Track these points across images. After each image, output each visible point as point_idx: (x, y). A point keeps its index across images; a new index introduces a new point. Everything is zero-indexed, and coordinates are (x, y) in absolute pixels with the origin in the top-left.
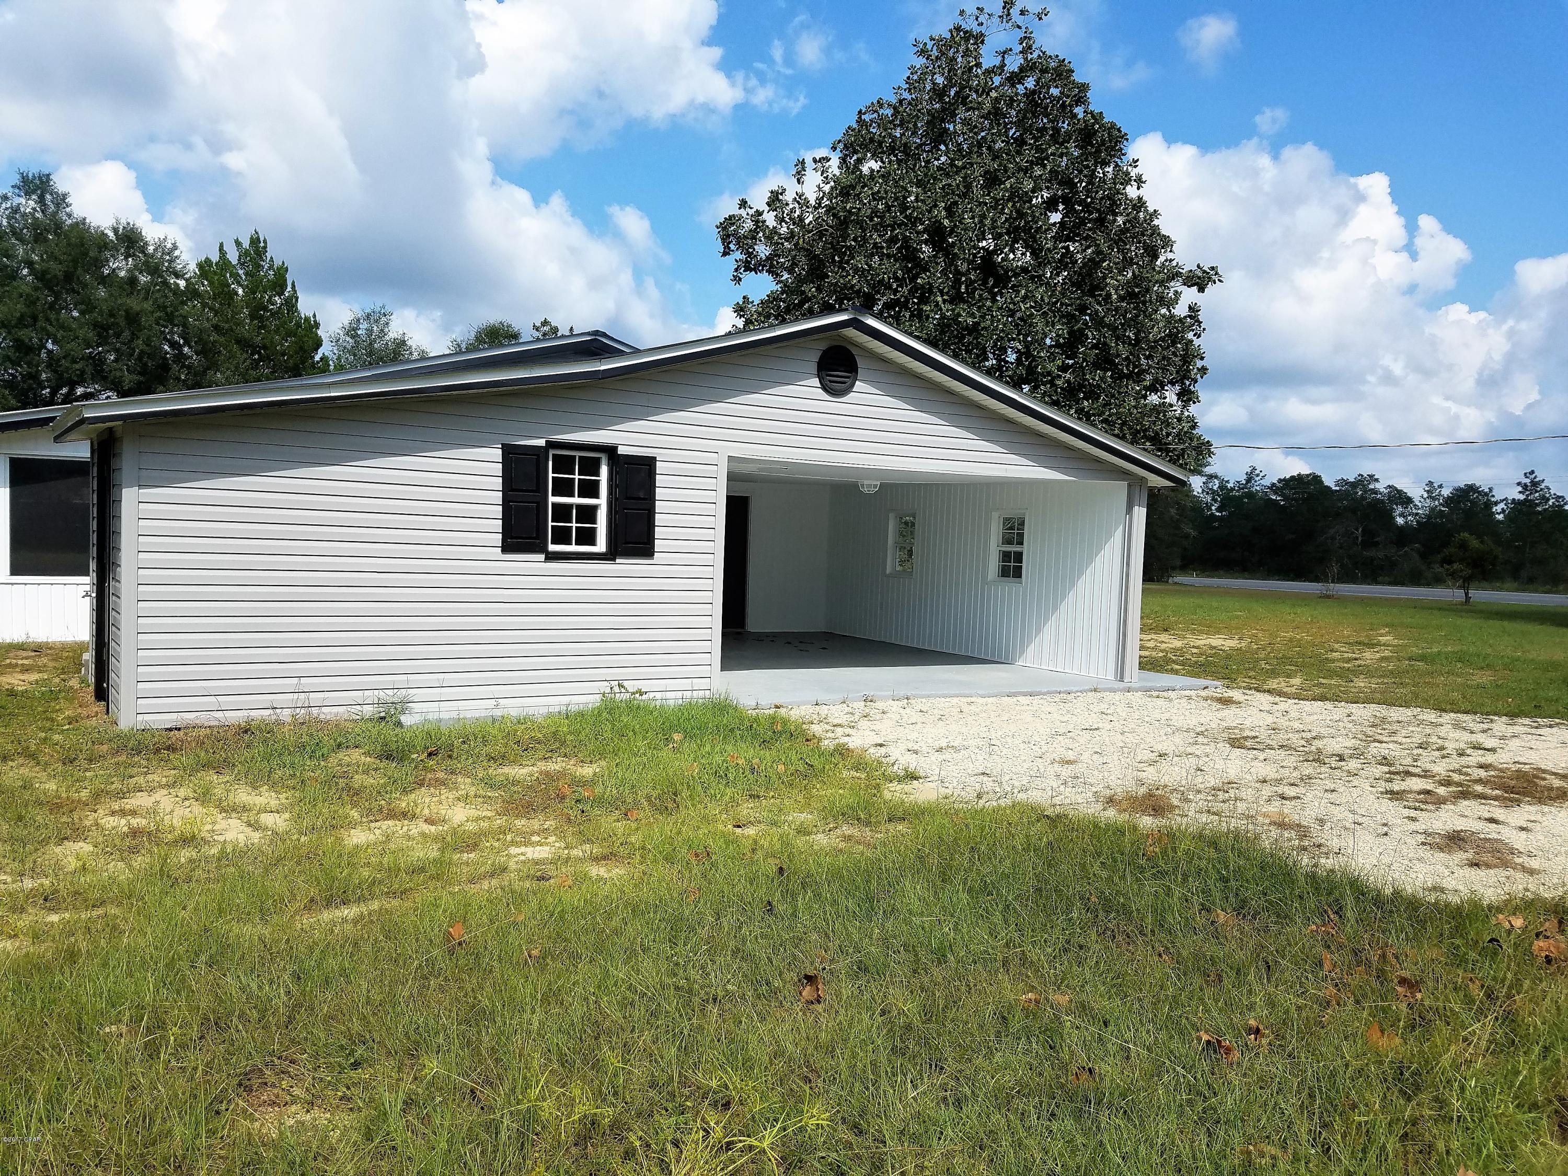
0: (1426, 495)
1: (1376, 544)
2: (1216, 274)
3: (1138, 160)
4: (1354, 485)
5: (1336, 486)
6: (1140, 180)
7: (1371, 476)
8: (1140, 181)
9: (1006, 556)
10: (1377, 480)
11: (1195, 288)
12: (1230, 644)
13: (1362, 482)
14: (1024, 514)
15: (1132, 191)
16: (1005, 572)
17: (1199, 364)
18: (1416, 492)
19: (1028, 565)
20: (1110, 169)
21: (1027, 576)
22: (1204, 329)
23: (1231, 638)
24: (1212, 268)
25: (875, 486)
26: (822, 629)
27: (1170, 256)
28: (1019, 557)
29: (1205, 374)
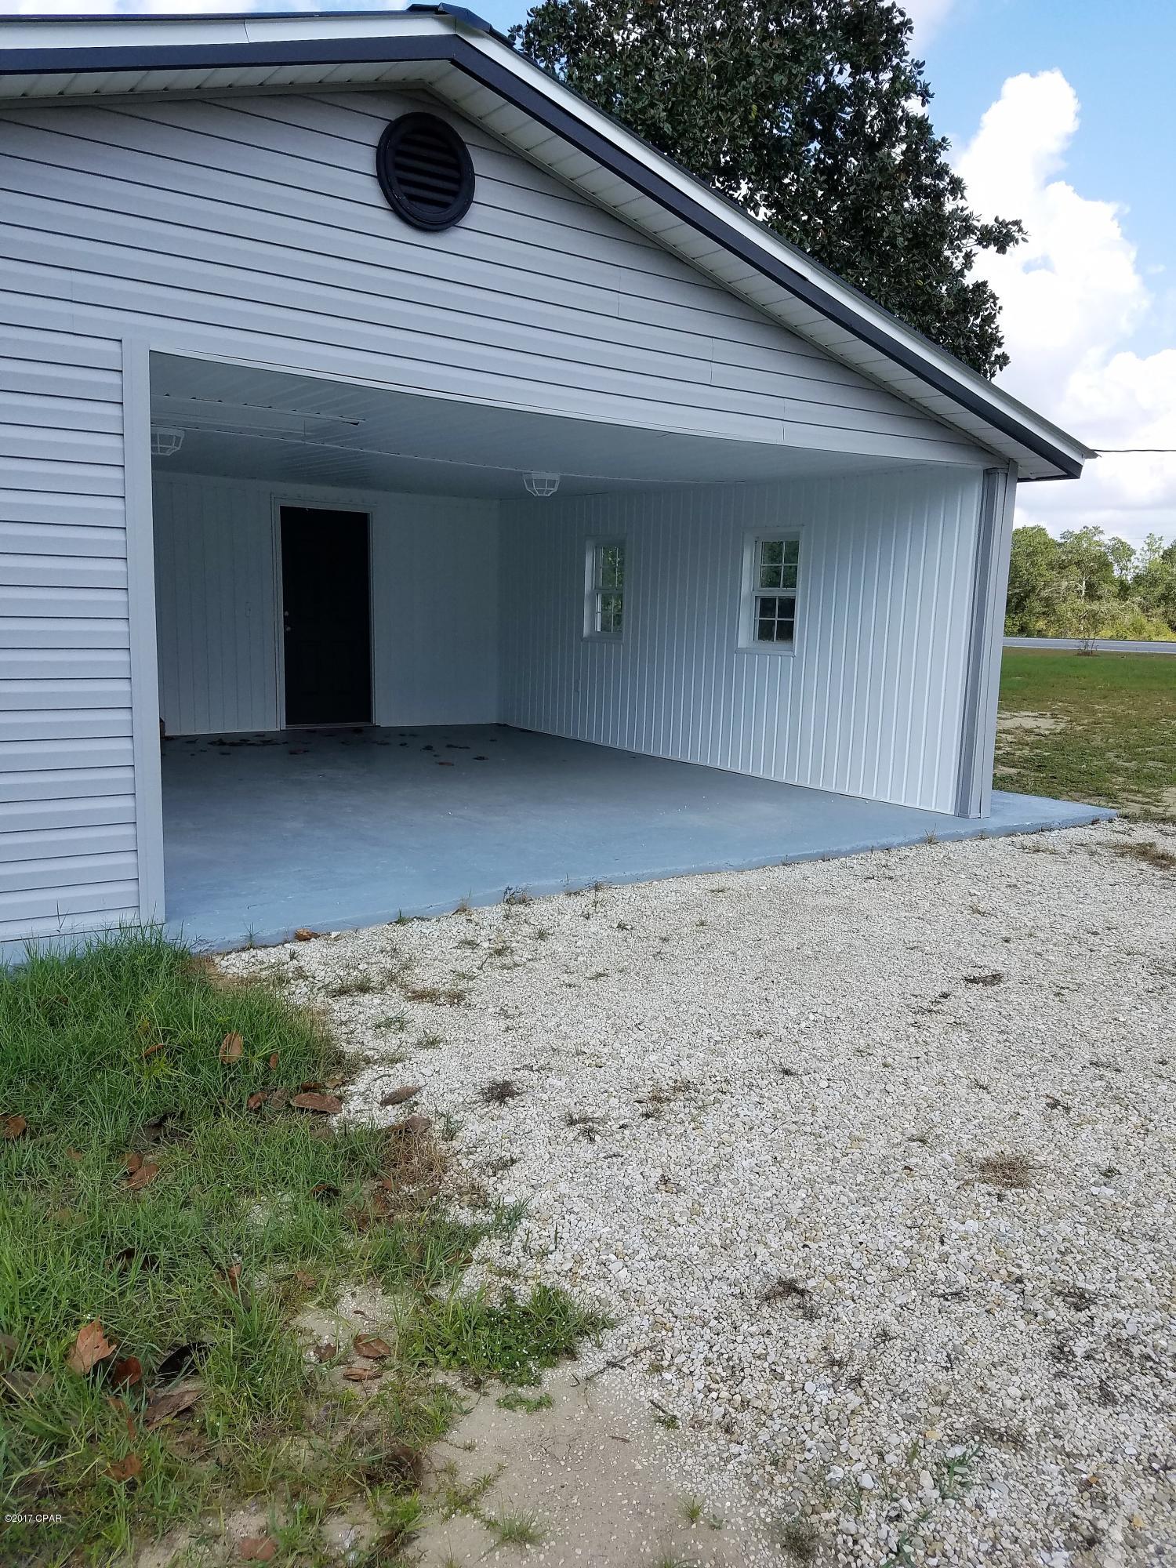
0: (1146, 548)
1: (1100, 598)
2: (1020, 230)
3: (924, 63)
4: (1079, 538)
5: (1061, 538)
6: (927, 92)
7: (1096, 528)
8: (925, 95)
9: (766, 606)
10: (1101, 532)
11: (993, 248)
12: (1046, 724)
13: (1089, 533)
14: (798, 534)
15: (913, 106)
16: (765, 632)
17: (998, 351)
18: (1138, 544)
19: (803, 620)
20: (886, 76)
21: (801, 640)
22: (1000, 308)
23: (1042, 716)
24: (1017, 223)
25: (552, 483)
26: (492, 719)
27: (961, 203)
28: (788, 607)
29: (1005, 364)
